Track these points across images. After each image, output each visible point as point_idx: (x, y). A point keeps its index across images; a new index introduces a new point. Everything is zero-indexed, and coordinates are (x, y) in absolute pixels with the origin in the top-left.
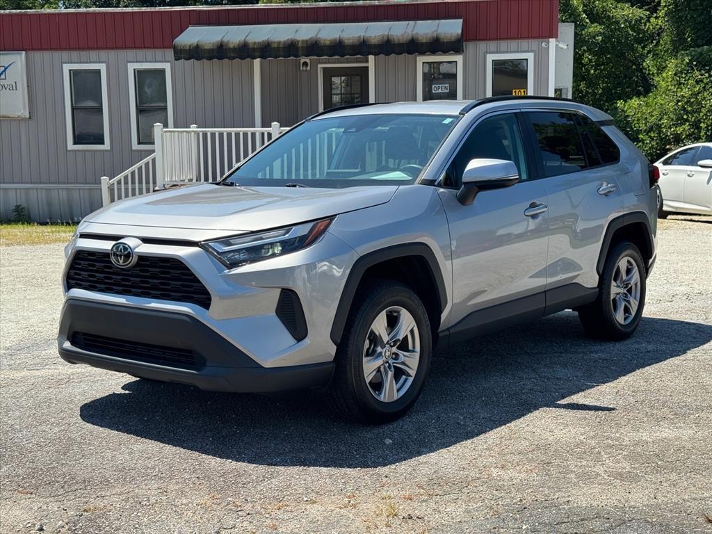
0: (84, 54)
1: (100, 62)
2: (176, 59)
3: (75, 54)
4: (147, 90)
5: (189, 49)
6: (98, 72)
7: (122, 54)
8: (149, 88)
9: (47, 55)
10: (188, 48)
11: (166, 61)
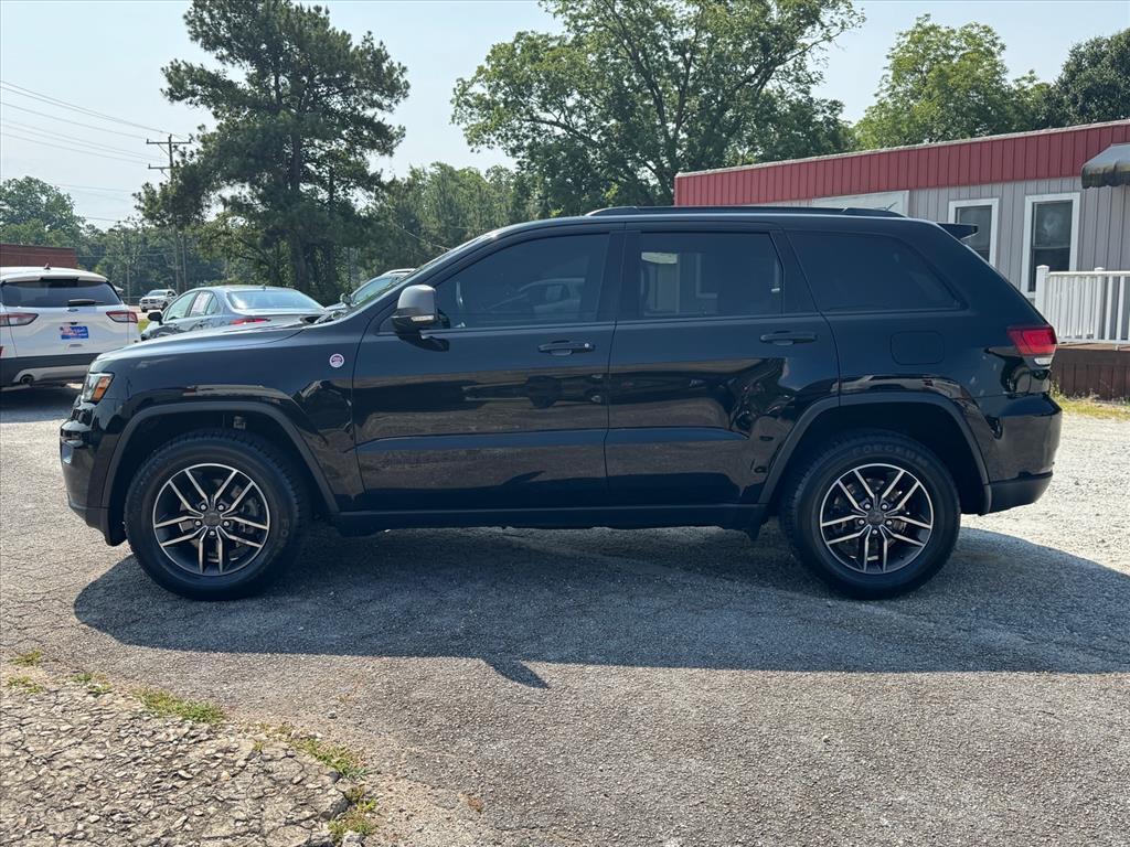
0: (975, 190)
1: (992, 197)
2: (1086, 187)
3: (964, 191)
4: (1046, 226)
5: (1104, 174)
6: (989, 208)
7: (1020, 187)
8: (1049, 224)
9: (933, 193)
10: (1101, 172)
11: (1074, 191)
